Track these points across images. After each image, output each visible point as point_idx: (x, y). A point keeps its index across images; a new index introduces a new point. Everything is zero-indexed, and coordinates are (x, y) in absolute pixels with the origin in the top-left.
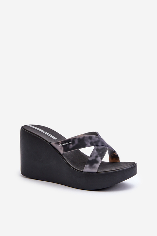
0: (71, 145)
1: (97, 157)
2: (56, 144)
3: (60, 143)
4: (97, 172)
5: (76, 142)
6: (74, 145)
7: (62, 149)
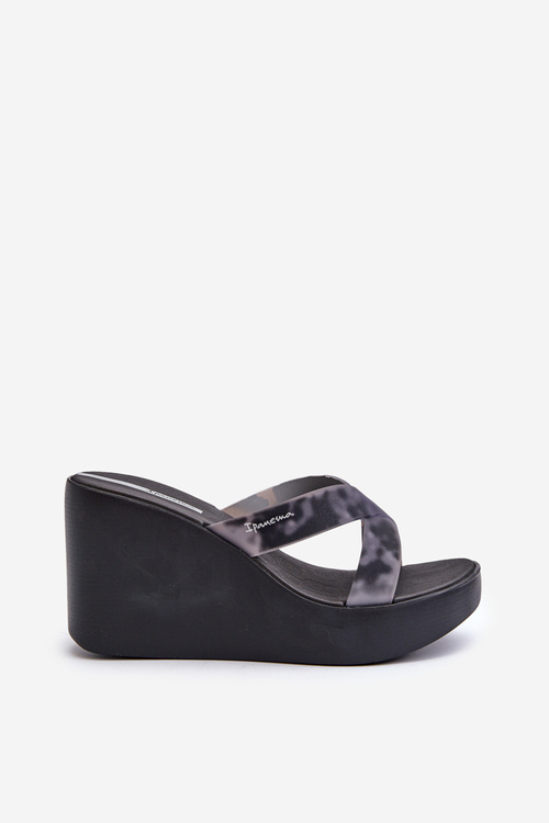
0: (292, 524)
1: (380, 552)
2: (231, 528)
3: (250, 520)
4: (393, 602)
5: (308, 511)
6: (302, 521)
7: (258, 539)
